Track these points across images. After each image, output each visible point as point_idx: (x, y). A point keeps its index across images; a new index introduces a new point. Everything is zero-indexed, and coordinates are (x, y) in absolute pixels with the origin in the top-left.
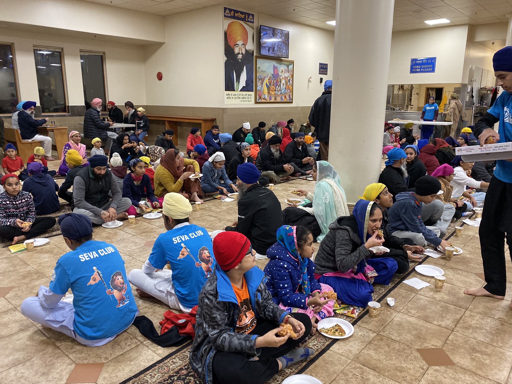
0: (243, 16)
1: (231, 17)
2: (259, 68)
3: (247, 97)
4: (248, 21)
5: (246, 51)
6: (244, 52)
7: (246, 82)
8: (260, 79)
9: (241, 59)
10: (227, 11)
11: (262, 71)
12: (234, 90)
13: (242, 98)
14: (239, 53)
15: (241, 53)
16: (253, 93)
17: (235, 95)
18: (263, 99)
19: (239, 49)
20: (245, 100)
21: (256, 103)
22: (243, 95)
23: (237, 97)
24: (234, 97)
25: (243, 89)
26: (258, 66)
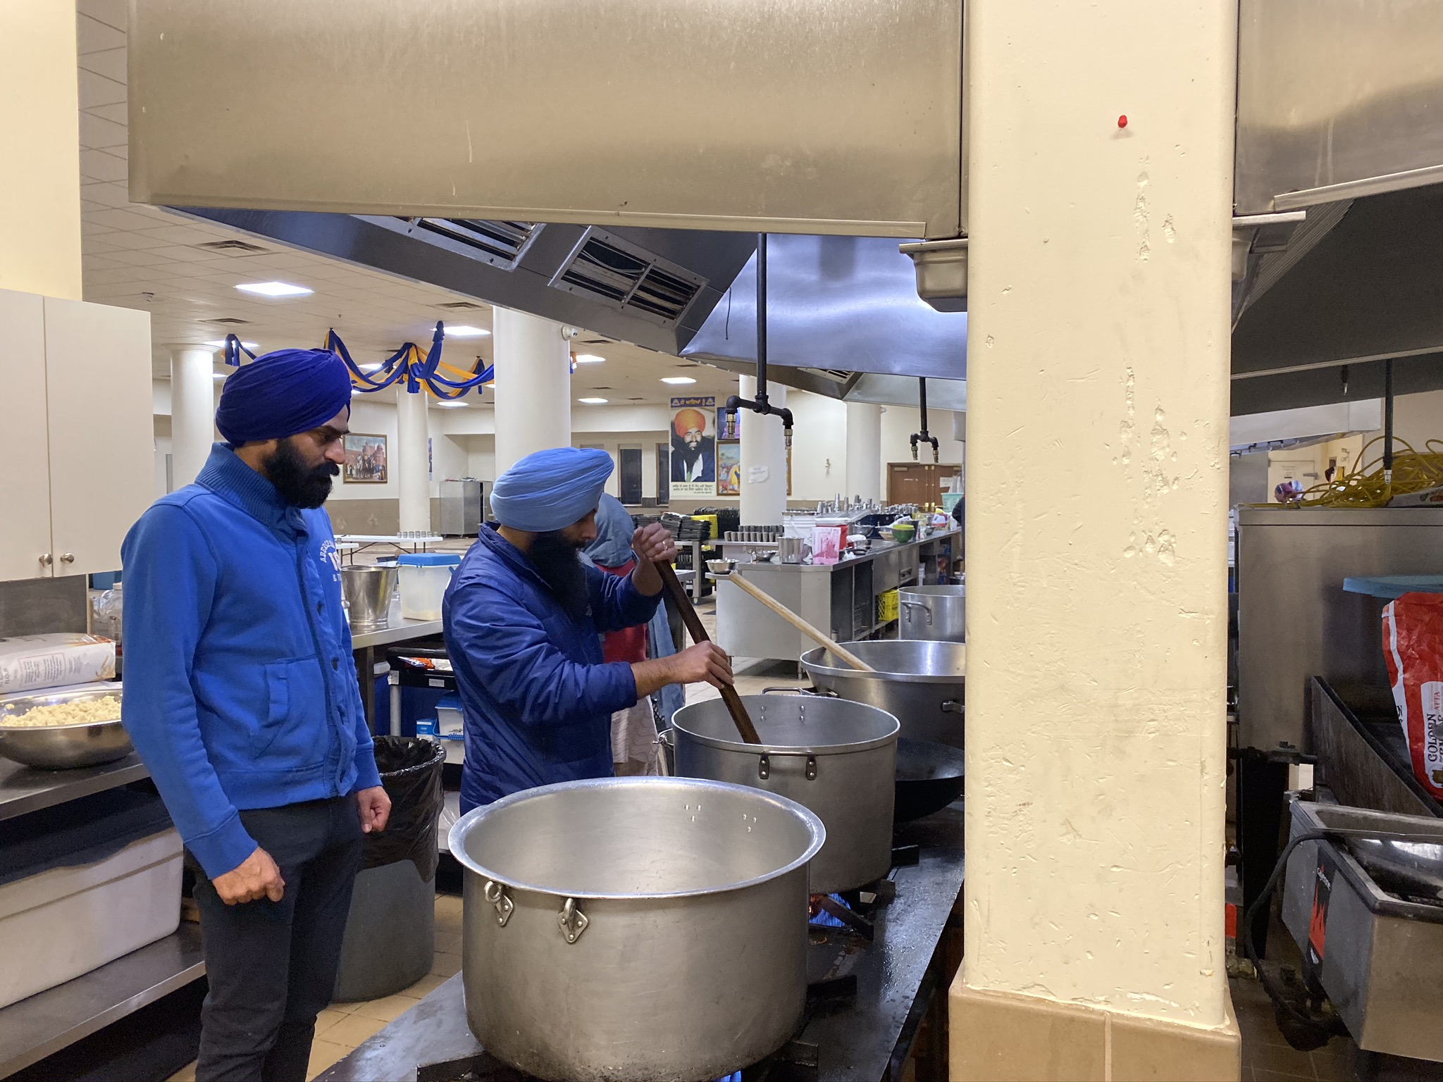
0: (698, 402)
1: (681, 406)
2: (723, 454)
3: (704, 488)
4: (706, 405)
5: (703, 438)
6: (699, 439)
7: (703, 471)
8: (723, 468)
9: (694, 448)
10: (676, 401)
11: (727, 458)
12: (684, 481)
13: (696, 489)
14: (691, 442)
15: (694, 440)
16: (714, 484)
17: (686, 486)
18: (731, 490)
19: (692, 437)
20: (701, 491)
21: (718, 494)
22: (697, 486)
23: (688, 488)
24: (684, 488)
25: (698, 479)
26: (720, 453)
